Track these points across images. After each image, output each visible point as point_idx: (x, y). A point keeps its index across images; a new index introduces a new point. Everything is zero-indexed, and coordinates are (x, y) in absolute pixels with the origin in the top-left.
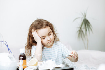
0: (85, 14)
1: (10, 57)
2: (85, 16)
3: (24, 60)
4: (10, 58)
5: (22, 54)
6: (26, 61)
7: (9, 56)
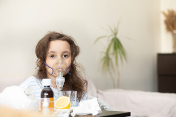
0: (115, 30)
1: (27, 93)
2: (116, 34)
3: (51, 98)
4: (28, 95)
5: (46, 87)
6: (53, 100)
7: (24, 92)
